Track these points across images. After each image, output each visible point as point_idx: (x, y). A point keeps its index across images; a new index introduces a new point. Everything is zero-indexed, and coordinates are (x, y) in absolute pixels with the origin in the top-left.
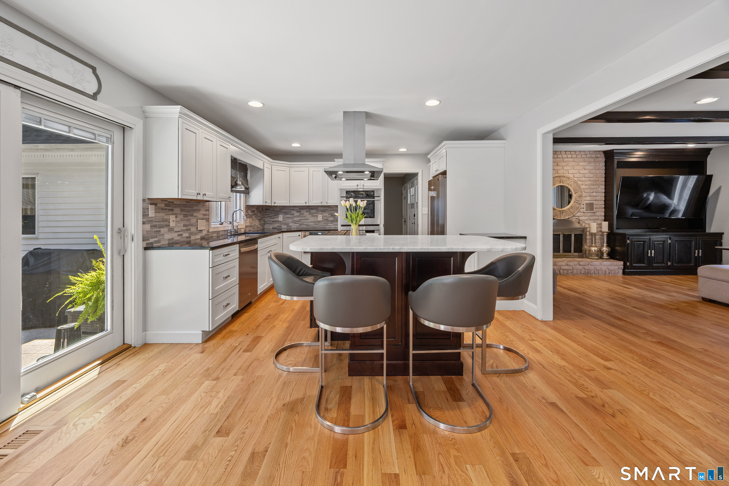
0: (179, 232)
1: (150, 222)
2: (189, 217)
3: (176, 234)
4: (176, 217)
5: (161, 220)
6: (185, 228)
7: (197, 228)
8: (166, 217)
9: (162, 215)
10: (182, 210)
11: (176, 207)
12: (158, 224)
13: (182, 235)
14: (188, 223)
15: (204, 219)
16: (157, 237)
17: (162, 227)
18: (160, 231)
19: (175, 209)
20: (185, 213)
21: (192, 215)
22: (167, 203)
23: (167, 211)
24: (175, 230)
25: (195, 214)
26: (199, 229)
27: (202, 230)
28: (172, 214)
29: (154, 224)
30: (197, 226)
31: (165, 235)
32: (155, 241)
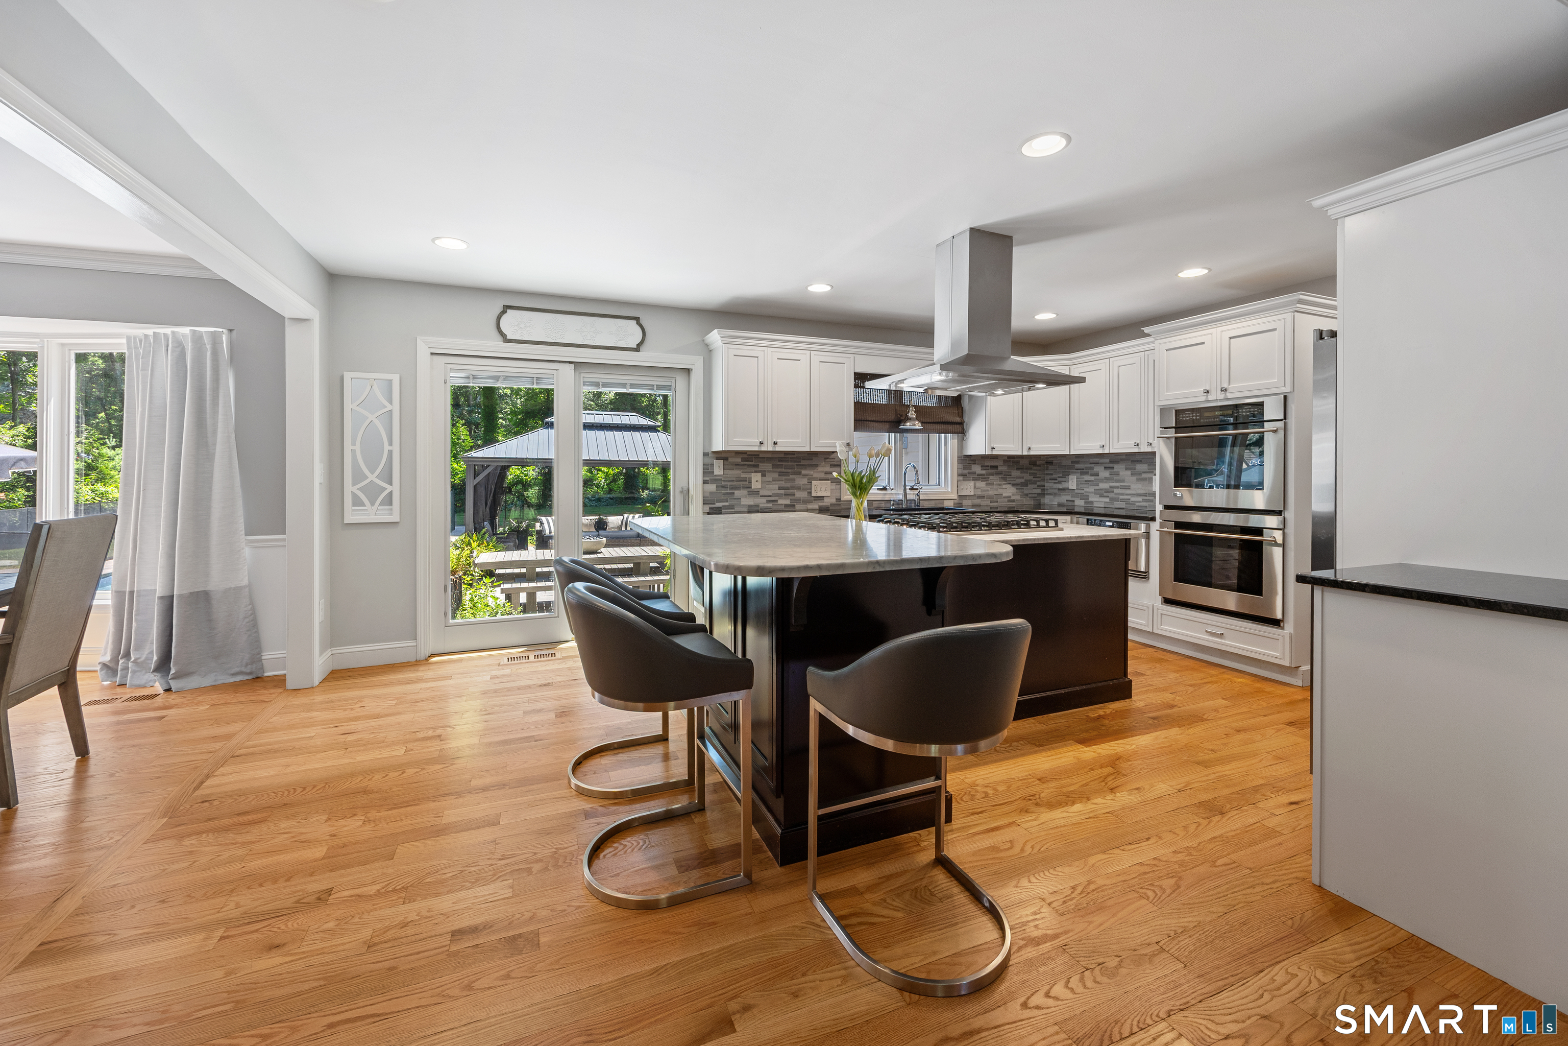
0: (770, 496)
1: (715, 480)
2: (791, 477)
3: (764, 500)
4: (763, 475)
5: (735, 479)
6: (782, 492)
7: (811, 493)
8: (743, 475)
9: (736, 473)
10: (774, 466)
11: (763, 462)
12: (729, 484)
13: (777, 501)
14: (789, 485)
15: (828, 480)
16: (727, 501)
17: (736, 488)
18: (734, 493)
19: (760, 464)
20: (783, 470)
21: (800, 473)
22: (746, 456)
23: (746, 467)
24: (762, 493)
25: (803, 472)
26: (814, 494)
27: (823, 497)
28: (756, 472)
29: (723, 483)
30: (809, 491)
31: (742, 500)
32: (723, 506)
